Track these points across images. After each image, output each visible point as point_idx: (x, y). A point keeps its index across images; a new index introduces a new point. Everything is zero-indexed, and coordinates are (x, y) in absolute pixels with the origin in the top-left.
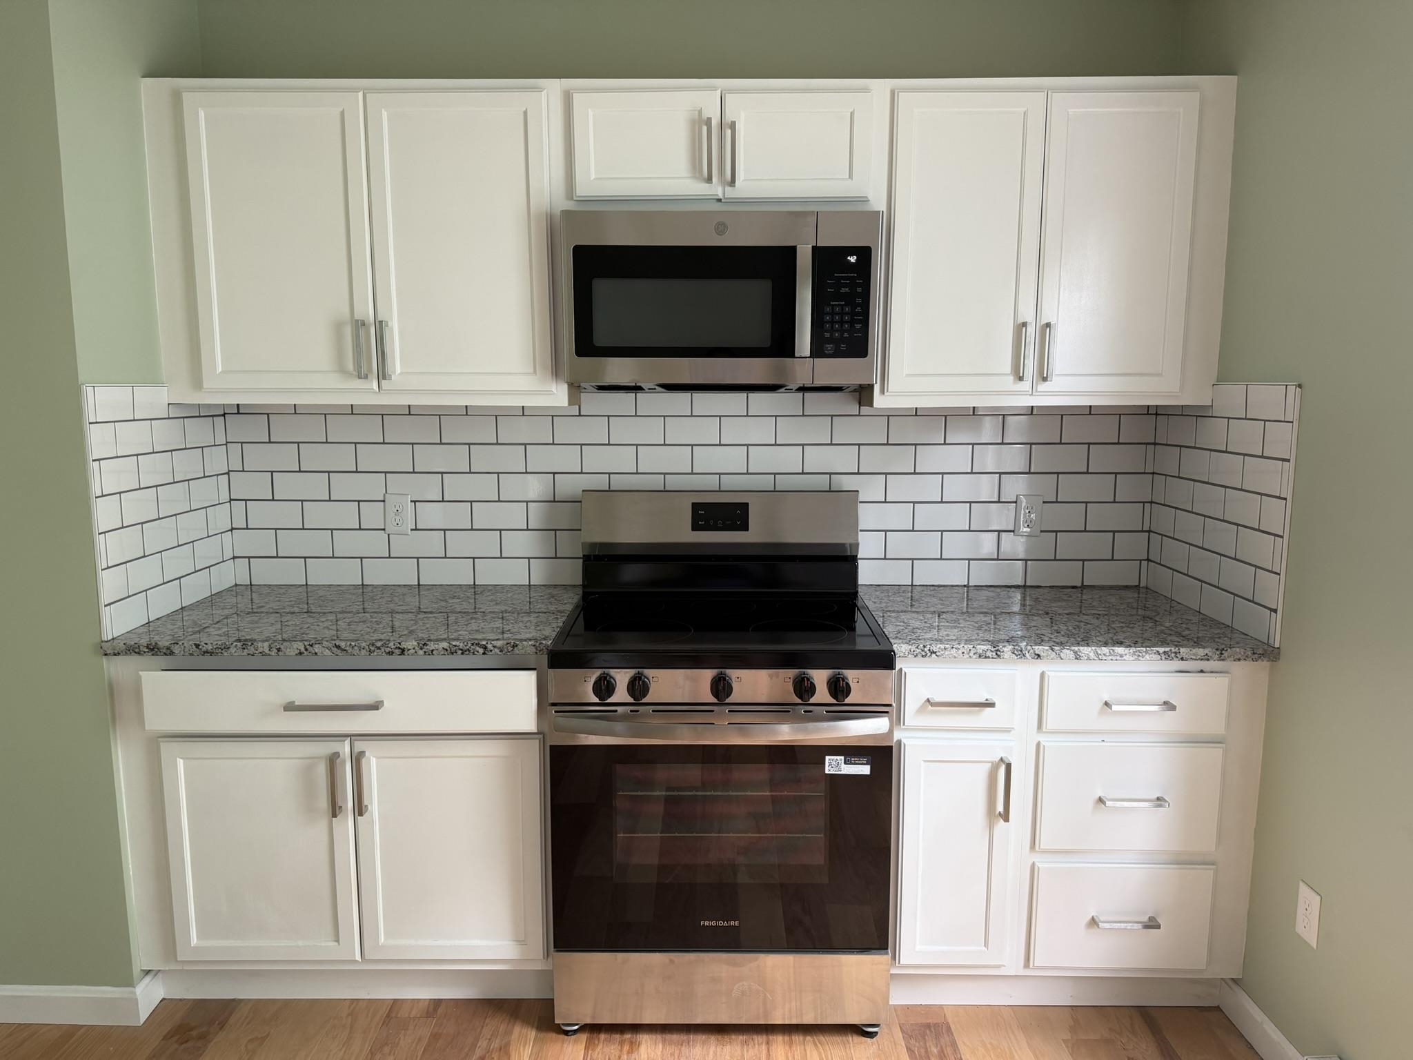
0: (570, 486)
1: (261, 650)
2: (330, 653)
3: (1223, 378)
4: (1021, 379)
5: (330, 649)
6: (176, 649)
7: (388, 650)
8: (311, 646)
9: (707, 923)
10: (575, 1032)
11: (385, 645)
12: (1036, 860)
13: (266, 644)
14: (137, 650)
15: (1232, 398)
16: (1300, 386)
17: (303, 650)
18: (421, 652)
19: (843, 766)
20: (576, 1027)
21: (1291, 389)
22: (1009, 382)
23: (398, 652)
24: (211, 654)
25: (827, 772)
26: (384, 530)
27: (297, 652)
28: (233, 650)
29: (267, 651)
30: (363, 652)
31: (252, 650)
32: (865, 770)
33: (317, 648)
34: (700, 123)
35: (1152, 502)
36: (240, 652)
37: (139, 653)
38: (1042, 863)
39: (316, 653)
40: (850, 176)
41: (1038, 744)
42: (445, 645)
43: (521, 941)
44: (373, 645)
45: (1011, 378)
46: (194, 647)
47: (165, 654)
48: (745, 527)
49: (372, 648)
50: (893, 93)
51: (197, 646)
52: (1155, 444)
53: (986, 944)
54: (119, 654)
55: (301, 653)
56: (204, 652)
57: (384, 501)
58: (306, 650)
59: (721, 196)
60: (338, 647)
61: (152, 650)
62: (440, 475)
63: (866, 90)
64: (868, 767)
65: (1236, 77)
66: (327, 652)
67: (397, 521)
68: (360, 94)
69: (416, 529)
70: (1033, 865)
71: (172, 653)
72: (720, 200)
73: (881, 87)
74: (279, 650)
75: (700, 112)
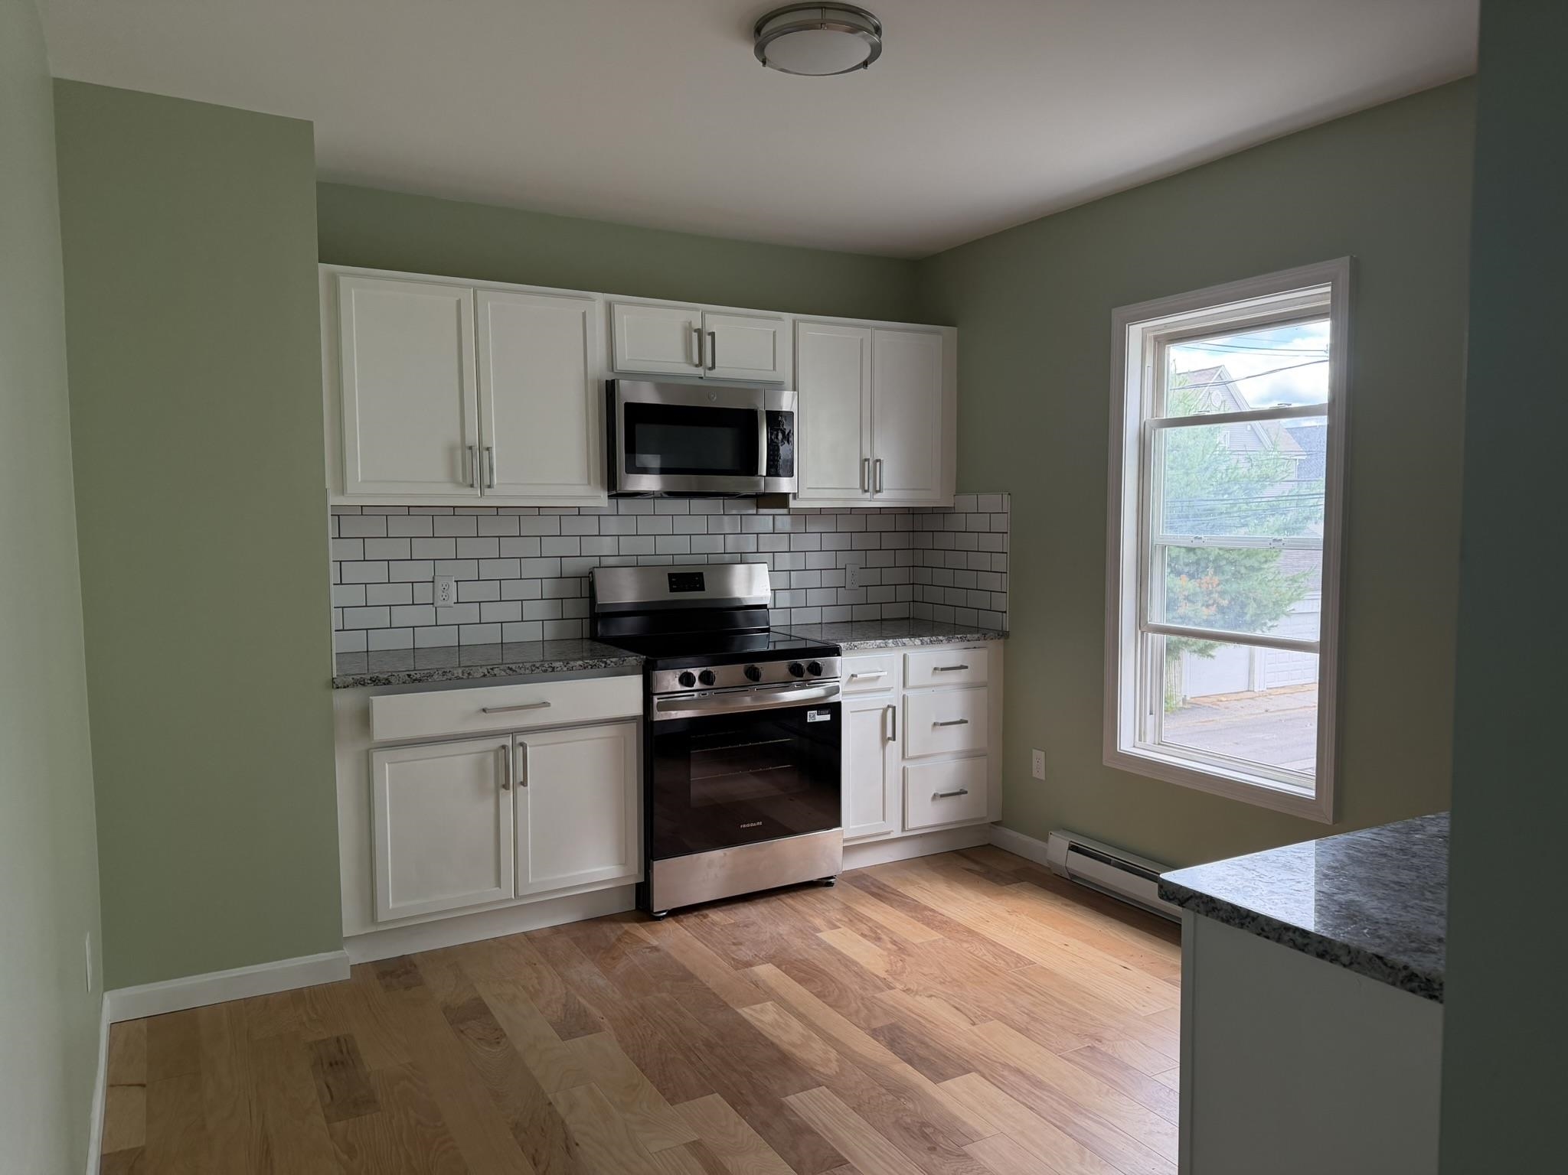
0: (572, 566)
1: (456, 675)
2: (505, 674)
3: (960, 491)
4: (866, 491)
5: (505, 671)
6: (392, 679)
7: (543, 669)
8: (492, 669)
9: (744, 826)
10: (663, 917)
11: (542, 665)
12: (905, 765)
13: (460, 671)
14: (362, 683)
15: (968, 502)
16: (1009, 494)
17: (486, 673)
18: (565, 669)
19: (817, 716)
20: (665, 914)
21: (1006, 496)
22: (859, 493)
23: (550, 669)
24: (420, 680)
25: (808, 721)
26: (433, 604)
27: (482, 674)
28: (435, 677)
29: (460, 675)
30: (527, 671)
31: (449, 676)
32: (827, 717)
33: (496, 671)
34: (688, 329)
35: (913, 566)
36: (441, 678)
37: (363, 685)
38: (909, 765)
39: (495, 675)
40: (774, 369)
41: (904, 696)
42: (580, 663)
43: (624, 863)
44: (534, 666)
45: (861, 491)
46: (407, 677)
47: (385, 684)
48: (702, 588)
49: (534, 668)
50: (794, 322)
51: (409, 676)
52: (913, 531)
53: (884, 819)
54: (348, 686)
55: (485, 675)
56: (414, 680)
57: (433, 582)
58: (489, 672)
59: (703, 376)
60: (511, 669)
61: (374, 681)
62: (477, 561)
63: (779, 319)
64: (829, 716)
65: (956, 328)
66: (503, 673)
67: (444, 597)
68: (472, 290)
69: (458, 603)
70: (904, 768)
71: (389, 683)
72: (702, 378)
73: (788, 317)
74: (469, 674)
75: (690, 323)
